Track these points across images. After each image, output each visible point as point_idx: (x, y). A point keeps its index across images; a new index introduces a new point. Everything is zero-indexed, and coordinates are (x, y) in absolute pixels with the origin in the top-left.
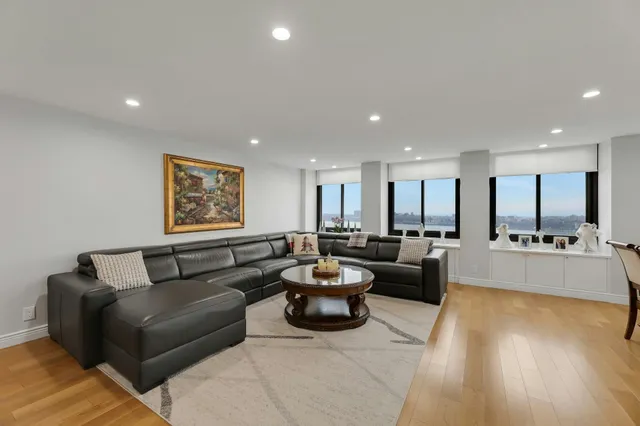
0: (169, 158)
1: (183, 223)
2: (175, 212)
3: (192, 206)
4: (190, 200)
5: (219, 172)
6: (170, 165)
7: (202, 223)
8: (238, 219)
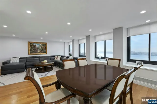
0: (29, 42)
1: (32, 53)
2: (30, 51)
3: (34, 50)
4: (33, 49)
5: (40, 44)
6: (29, 43)
7: (36, 53)
8: (45, 53)
